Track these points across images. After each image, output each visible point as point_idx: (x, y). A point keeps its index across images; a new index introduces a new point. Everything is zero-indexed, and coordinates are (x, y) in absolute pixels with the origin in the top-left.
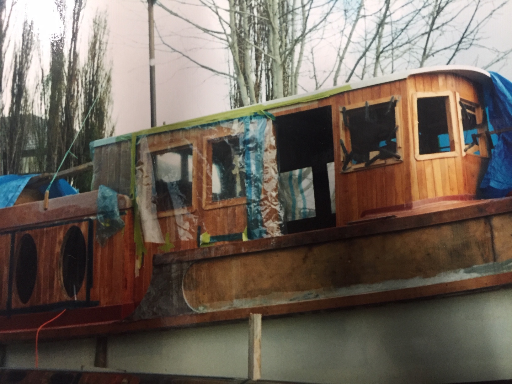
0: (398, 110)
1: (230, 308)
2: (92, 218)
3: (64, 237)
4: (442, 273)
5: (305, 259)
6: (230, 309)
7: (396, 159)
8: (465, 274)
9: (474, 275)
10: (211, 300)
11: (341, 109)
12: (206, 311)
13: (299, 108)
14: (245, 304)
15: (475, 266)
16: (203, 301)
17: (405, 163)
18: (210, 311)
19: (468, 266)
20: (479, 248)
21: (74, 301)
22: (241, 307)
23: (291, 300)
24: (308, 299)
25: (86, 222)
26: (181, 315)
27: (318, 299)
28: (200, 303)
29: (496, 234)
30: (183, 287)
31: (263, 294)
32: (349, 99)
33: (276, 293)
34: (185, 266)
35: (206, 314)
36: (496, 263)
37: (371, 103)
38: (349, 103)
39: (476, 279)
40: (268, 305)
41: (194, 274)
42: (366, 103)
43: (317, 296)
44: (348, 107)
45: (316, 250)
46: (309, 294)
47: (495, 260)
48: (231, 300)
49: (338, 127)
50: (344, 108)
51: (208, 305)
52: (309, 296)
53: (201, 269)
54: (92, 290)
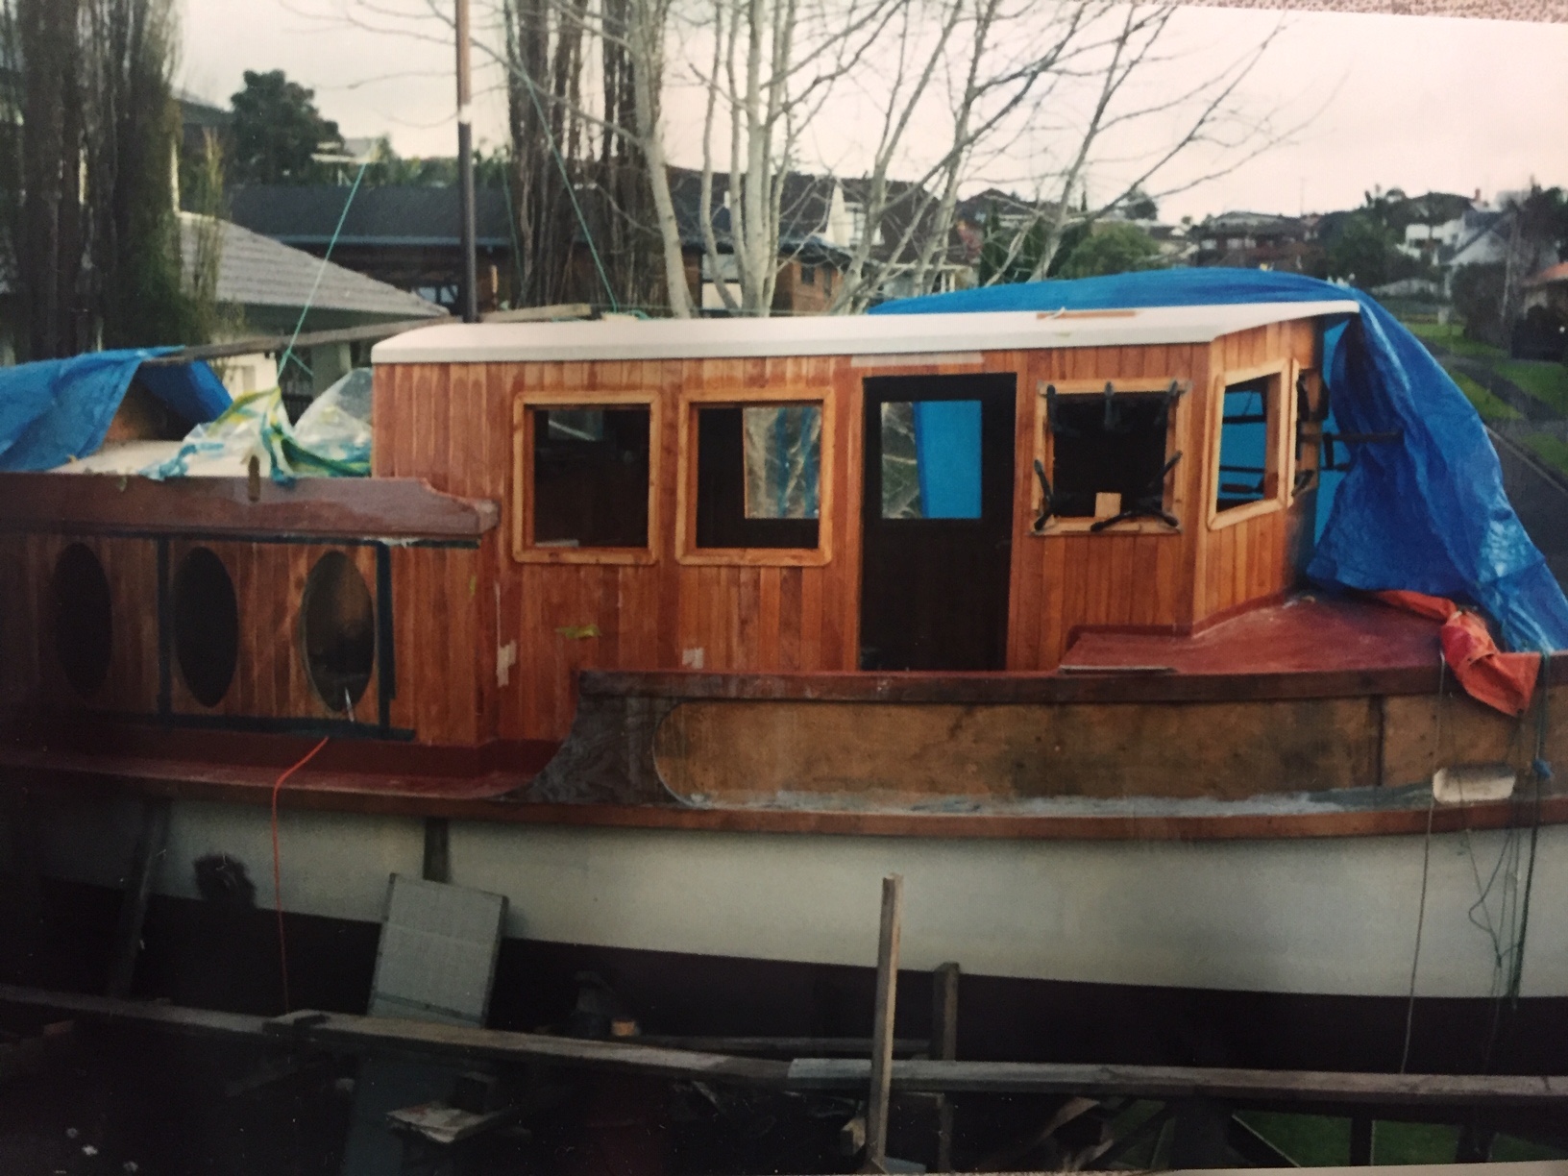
0: (1183, 413)
1: (768, 806)
2: (385, 540)
3: (311, 572)
4: (1262, 796)
5: (954, 731)
6: (769, 810)
7: (1167, 525)
8: (1312, 804)
9: (1330, 807)
10: (724, 784)
11: (1043, 390)
12: (709, 805)
13: (935, 367)
14: (805, 803)
15: (1334, 790)
16: (702, 784)
17: (1184, 538)
18: (719, 805)
19: (1320, 790)
20: (1349, 755)
21: (347, 720)
22: (795, 809)
23: (915, 809)
24: (953, 811)
25: (369, 548)
26: (650, 805)
27: (977, 814)
28: (695, 786)
29: (1390, 732)
30: (653, 748)
31: (848, 788)
32: (1062, 365)
33: (880, 791)
34: (660, 704)
35: (713, 811)
36: (1379, 788)
37: (1121, 386)
38: (1063, 377)
39: (1333, 816)
40: (861, 812)
41: (682, 726)
42: (1109, 386)
43: (976, 808)
44: (1062, 388)
45: (982, 715)
46: (957, 803)
47: (1379, 783)
48: (772, 790)
49: (1030, 425)
50: (1051, 390)
51: (715, 793)
52: (957, 806)
53: (701, 717)
54: (393, 704)
